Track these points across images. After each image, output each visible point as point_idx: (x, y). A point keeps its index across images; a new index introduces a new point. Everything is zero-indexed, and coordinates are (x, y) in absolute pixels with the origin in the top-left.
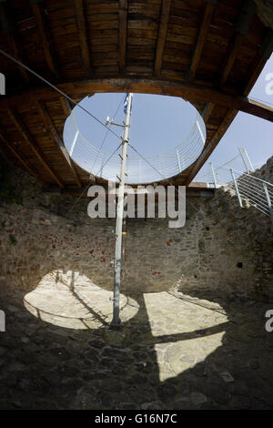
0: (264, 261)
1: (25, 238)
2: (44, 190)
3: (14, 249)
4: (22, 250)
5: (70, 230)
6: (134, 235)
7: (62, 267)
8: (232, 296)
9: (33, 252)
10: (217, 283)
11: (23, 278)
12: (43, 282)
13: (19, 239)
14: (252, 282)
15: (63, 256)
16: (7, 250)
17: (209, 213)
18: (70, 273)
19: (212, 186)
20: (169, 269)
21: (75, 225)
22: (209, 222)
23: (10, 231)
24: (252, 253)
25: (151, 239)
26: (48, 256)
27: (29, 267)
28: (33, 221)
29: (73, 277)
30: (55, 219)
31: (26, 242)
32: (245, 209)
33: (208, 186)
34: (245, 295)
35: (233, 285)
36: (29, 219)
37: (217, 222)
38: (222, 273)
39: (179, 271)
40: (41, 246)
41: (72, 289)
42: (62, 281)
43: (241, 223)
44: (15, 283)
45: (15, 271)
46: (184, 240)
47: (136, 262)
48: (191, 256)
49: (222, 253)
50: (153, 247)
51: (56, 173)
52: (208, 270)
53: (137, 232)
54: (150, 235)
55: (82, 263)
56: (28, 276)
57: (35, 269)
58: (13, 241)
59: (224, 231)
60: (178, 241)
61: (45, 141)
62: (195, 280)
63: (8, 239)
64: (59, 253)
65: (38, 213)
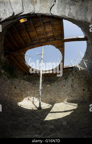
0: (90, 86)
1: (19, 87)
2: (24, 75)
3: (16, 90)
4: (18, 90)
5: (32, 86)
6: (51, 86)
7: (30, 96)
8: (83, 101)
9: (21, 91)
10: (78, 98)
11: (18, 98)
12: (24, 100)
13: (17, 88)
14: (88, 95)
15: (30, 93)
16: (14, 90)
17: (73, 75)
18: (32, 98)
19: (72, 66)
20: (63, 95)
21: (34, 84)
22: (73, 78)
23: (15, 85)
24: (86, 85)
25: (57, 86)
26: (26, 93)
27: (20, 95)
28: (21, 83)
29: (33, 99)
30: (27, 82)
31: (19, 88)
32: (81, 71)
33: (70, 66)
34: (87, 100)
35: (83, 97)
36: (20, 83)
37: (75, 77)
38: (79, 94)
39: (66, 95)
40: (23, 90)
41: (33, 102)
42: (30, 100)
43: (81, 76)
44: (16, 99)
45: (16, 96)
46: (67, 85)
47: (53, 94)
48: (69, 90)
49: (78, 87)
50: (57, 88)
51: (26, 70)
52: (75, 94)
53: (52, 85)
54: (56, 85)
55: (36, 95)
56: (20, 98)
57: (22, 96)
58: (15, 88)
59: (78, 79)
60: (65, 85)
61: (21, 62)
62: (71, 98)
63: (14, 87)
64: (29, 92)
65: (22, 81)
